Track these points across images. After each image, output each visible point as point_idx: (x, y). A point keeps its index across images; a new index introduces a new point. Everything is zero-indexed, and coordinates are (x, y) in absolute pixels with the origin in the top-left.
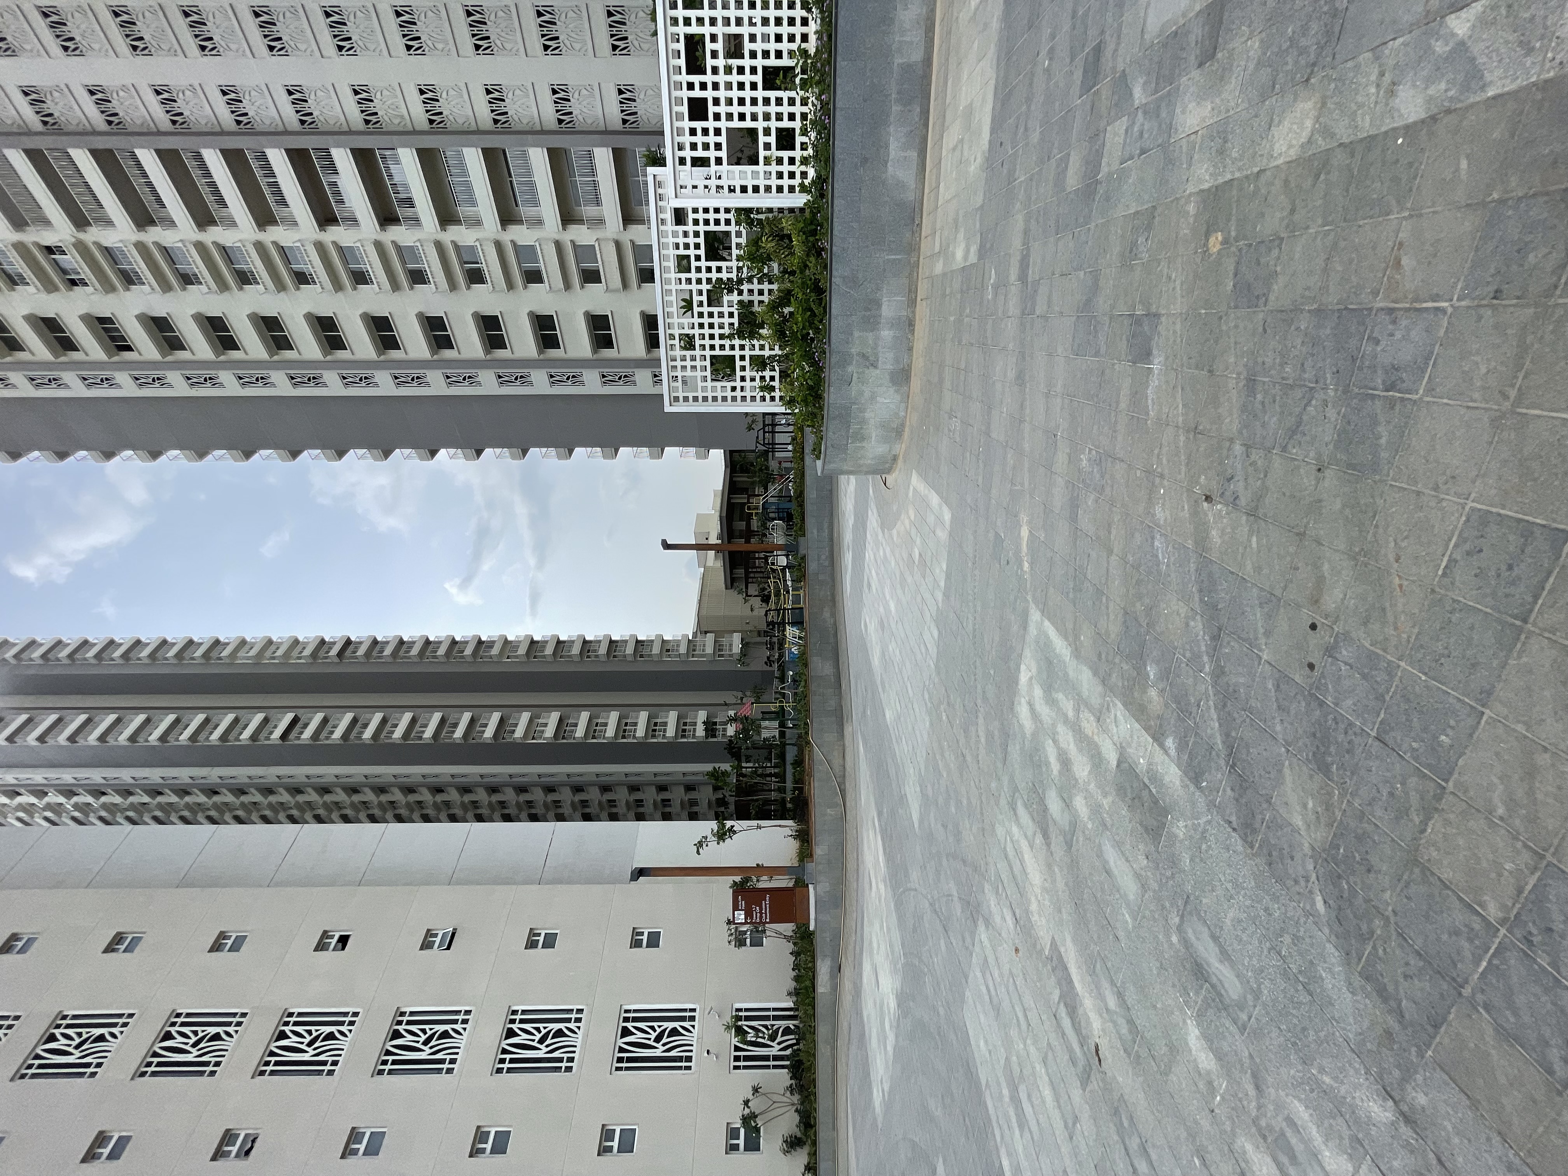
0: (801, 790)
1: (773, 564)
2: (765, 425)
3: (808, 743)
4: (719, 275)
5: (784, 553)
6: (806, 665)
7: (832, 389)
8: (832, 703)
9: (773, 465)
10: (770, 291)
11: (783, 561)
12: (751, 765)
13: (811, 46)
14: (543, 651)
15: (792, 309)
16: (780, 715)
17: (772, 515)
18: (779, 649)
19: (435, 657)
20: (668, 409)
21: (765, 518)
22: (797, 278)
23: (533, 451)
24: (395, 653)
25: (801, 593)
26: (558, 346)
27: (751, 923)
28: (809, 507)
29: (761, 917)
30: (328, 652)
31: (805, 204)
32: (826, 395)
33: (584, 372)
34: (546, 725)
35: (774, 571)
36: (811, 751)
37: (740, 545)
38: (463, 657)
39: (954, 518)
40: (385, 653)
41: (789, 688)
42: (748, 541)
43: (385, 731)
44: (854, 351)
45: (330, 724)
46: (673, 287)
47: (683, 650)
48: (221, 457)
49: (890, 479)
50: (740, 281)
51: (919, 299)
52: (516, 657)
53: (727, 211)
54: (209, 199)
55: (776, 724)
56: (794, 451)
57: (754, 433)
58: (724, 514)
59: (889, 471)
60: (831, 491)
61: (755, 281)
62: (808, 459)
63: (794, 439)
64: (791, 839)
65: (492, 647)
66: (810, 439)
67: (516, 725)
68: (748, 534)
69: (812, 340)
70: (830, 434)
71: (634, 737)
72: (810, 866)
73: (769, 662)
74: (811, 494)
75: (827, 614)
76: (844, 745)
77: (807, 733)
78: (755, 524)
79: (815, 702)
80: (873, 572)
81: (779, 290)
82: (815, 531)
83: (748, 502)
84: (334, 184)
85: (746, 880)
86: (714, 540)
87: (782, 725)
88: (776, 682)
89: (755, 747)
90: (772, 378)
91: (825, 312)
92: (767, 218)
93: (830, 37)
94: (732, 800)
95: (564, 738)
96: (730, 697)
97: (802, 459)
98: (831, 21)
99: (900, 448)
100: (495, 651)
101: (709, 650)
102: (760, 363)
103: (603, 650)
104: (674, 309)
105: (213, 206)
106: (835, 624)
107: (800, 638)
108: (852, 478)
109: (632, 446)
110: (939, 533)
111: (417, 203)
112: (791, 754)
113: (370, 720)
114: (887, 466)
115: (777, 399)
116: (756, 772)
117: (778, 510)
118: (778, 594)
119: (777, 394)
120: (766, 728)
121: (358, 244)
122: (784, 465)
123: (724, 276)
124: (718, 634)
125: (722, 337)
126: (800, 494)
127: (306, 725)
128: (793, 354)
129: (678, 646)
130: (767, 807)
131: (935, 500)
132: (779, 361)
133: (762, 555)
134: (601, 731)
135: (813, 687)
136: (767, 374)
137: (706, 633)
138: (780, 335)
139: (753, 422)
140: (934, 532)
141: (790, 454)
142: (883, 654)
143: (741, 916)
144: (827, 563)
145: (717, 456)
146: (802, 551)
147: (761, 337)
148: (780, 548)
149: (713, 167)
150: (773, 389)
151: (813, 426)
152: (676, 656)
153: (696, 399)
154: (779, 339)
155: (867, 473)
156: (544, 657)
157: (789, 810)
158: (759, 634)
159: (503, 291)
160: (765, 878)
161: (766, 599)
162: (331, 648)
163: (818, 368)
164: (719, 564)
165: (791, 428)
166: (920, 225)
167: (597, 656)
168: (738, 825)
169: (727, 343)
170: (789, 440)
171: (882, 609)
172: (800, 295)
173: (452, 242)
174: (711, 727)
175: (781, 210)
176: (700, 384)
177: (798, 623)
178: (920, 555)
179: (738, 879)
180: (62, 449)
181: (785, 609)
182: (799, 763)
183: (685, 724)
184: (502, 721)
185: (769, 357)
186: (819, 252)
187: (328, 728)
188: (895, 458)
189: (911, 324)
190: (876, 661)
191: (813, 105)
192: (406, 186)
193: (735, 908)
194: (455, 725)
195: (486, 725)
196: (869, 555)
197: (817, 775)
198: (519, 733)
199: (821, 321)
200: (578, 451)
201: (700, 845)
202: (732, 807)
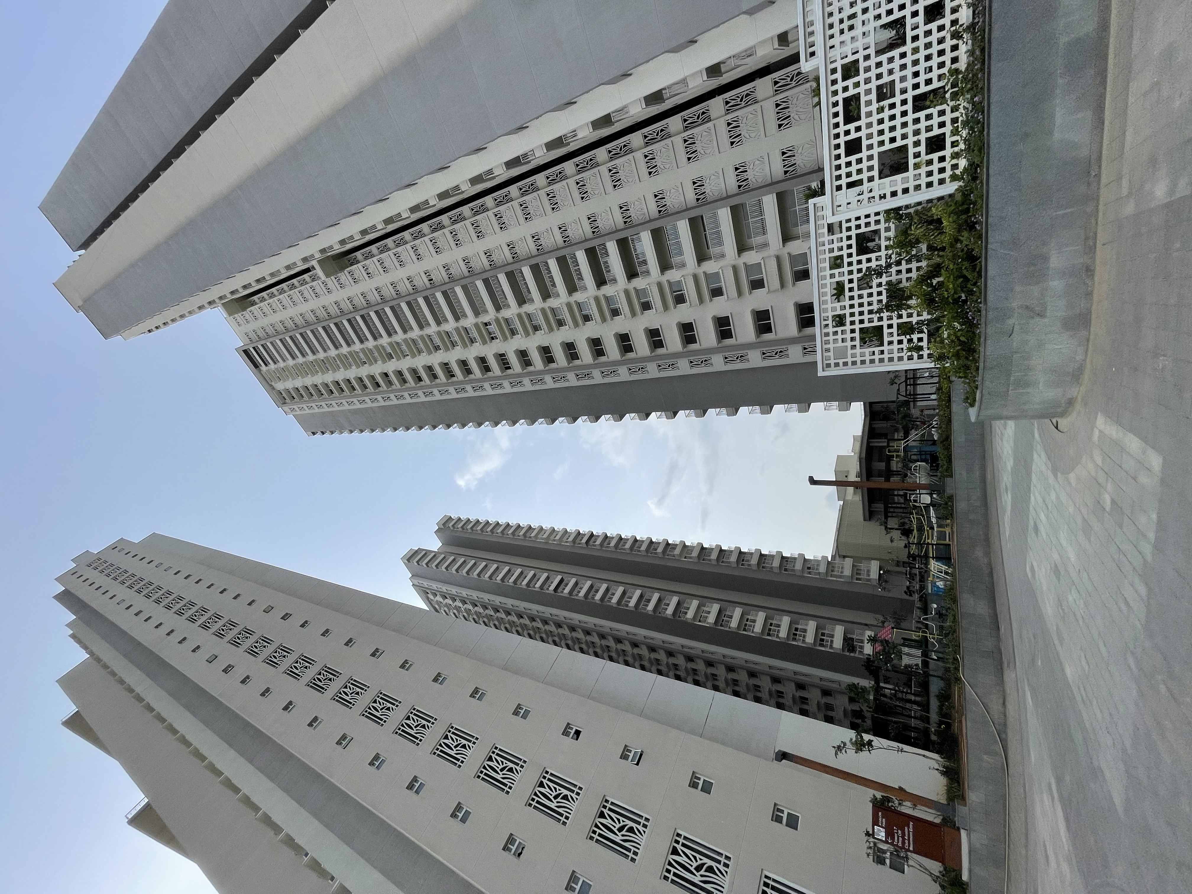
0: (949, 726)
1: (915, 501)
2: (907, 379)
3: (958, 679)
4: (869, 265)
5: (928, 492)
6: (954, 600)
7: (989, 342)
8: (989, 644)
9: (915, 412)
10: (918, 269)
11: (926, 499)
12: (891, 687)
13: (962, 65)
14: (710, 556)
15: (941, 279)
16: (923, 644)
17: (914, 457)
18: (921, 581)
19: (639, 551)
20: (821, 373)
21: (907, 461)
22: (948, 253)
23: (711, 412)
24: (616, 546)
25: (948, 530)
26: (731, 336)
27: (892, 844)
28: (956, 450)
29: (903, 843)
30: (581, 540)
31: (956, 190)
32: (982, 349)
33: (749, 352)
34: (709, 613)
35: (915, 507)
36: (962, 690)
37: (879, 483)
38: (656, 553)
39: (1165, 465)
40: (611, 545)
41: (933, 620)
42: (888, 480)
43: (608, 597)
44: (1015, 305)
45: (579, 586)
46: (828, 281)
47: (822, 569)
48: (542, 423)
49: (1063, 423)
50: (889, 266)
51: (1098, 245)
52: (691, 558)
53: (877, 214)
54: (548, 284)
55: (919, 652)
56: (939, 400)
57: (896, 387)
58: (864, 455)
59: (1062, 415)
60: (983, 435)
61: (903, 262)
62: (957, 406)
63: (939, 389)
64: (938, 775)
65: (675, 549)
66: (959, 388)
67: (688, 609)
68: (888, 474)
69: (965, 302)
70: (987, 383)
71: (778, 636)
72: (961, 810)
73: (909, 592)
74: (958, 438)
75: (979, 553)
76: (1004, 691)
77: (957, 669)
78: (895, 465)
79: (966, 641)
80: (1042, 516)
81: (928, 266)
82: (964, 473)
83: (888, 446)
84: (606, 262)
85: (886, 799)
86: (853, 478)
87: (925, 654)
88: (917, 613)
89: (896, 669)
90: (920, 340)
91: (980, 276)
92: (916, 212)
93: (983, 50)
94: (868, 715)
95: (721, 625)
96: (870, 618)
97: (949, 407)
98: (983, 38)
99: (1077, 392)
100: (677, 552)
101: (847, 572)
102: (906, 329)
103: (754, 561)
104: (828, 297)
105: (550, 288)
106: (990, 564)
107: (946, 573)
108: (1011, 424)
109: (784, 404)
110: (1144, 479)
111: (649, 262)
112: (935, 686)
113: (600, 588)
114: (1059, 410)
115: (925, 356)
116: (895, 695)
117: (920, 453)
118: (921, 529)
119: (925, 353)
120: (908, 655)
121: (616, 293)
122: (926, 412)
123: (873, 264)
124: (857, 560)
125: (870, 312)
126: (946, 440)
127: (567, 585)
128: (944, 316)
129: (818, 565)
130: (908, 733)
131: (1133, 443)
132: (927, 325)
133: (901, 493)
134: (751, 626)
135: (964, 623)
136: (915, 337)
137: (844, 557)
138: (930, 302)
139: (896, 377)
140: (1135, 479)
141: (935, 403)
142: (1060, 603)
143: (881, 834)
144: (978, 504)
145: (858, 409)
146: (949, 491)
147: (909, 307)
148: (922, 487)
149: (866, 185)
150: (921, 348)
151: (965, 377)
152: (816, 574)
153: (845, 364)
154: (929, 305)
155: (1033, 417)
156: (710, 560)
157: (933, 743)
158: (898, 564)
159: (696, 306)
160: (908, 804)
161: (906, 532)
162: (582, 538)
163: (971, 326)
164: (858, 498)
165: (936, 380)
166: (1098, 176)
167: (749, 565)
168: (878, 741)
169: (875, 317)
170: (934, 390)
171: (1056, 556)
172: (951, 266)
173: (667, 281)
174: (849, 643)
175: (930, 201)
176: (850, 352)
177: (945, 557)
178: (1113, 502)
179: (879, 795)
180: (480, 421)
181: (928, 544)
182: (945, 697)
183: (823, 634)
184: (679, 604)
185: (917, 323)
186: (971, 227)
187: (577, 589)
188: (1071, 402)
189: (1089, 270)
190: (1049, 610)
191: (965, 108)
192: (643, 254)
193: (875, 823)
194: (649, 601)
195: (668, 605)
196: (1035, 498)
197: (970, 716)
198: (690, 615)
199: (975, 284)
200: (742, 409)
201: (839, 749)
202: (869, 722)
